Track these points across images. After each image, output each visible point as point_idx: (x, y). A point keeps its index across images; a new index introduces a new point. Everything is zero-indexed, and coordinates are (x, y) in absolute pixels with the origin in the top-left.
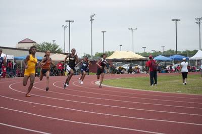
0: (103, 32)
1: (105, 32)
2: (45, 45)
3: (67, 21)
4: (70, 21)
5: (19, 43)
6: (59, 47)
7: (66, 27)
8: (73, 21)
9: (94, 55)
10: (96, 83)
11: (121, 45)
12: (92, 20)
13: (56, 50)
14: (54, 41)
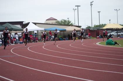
0: (99, 12)
1: (100, 12)
2: (63, 21)
3: (76, 6)
4: (78, 6)
5: (46, 20)
6: (71, 22)
7: (76, 9)
8: (80, 6)
9: (93, 26)
10: (96, 44)
11: (110, 20)
12: (91, 5)
13: (70, 24)
14: (68, 18)
